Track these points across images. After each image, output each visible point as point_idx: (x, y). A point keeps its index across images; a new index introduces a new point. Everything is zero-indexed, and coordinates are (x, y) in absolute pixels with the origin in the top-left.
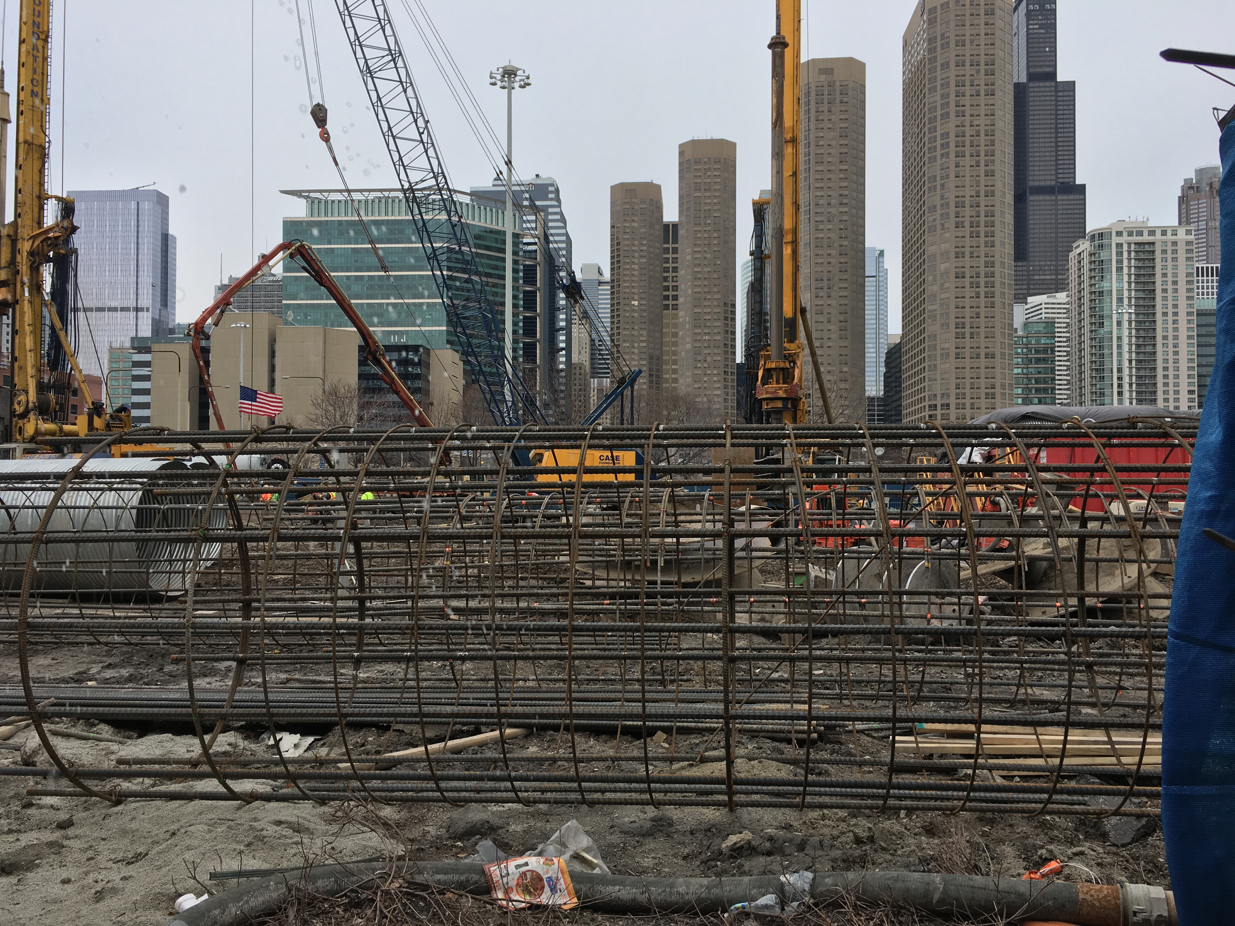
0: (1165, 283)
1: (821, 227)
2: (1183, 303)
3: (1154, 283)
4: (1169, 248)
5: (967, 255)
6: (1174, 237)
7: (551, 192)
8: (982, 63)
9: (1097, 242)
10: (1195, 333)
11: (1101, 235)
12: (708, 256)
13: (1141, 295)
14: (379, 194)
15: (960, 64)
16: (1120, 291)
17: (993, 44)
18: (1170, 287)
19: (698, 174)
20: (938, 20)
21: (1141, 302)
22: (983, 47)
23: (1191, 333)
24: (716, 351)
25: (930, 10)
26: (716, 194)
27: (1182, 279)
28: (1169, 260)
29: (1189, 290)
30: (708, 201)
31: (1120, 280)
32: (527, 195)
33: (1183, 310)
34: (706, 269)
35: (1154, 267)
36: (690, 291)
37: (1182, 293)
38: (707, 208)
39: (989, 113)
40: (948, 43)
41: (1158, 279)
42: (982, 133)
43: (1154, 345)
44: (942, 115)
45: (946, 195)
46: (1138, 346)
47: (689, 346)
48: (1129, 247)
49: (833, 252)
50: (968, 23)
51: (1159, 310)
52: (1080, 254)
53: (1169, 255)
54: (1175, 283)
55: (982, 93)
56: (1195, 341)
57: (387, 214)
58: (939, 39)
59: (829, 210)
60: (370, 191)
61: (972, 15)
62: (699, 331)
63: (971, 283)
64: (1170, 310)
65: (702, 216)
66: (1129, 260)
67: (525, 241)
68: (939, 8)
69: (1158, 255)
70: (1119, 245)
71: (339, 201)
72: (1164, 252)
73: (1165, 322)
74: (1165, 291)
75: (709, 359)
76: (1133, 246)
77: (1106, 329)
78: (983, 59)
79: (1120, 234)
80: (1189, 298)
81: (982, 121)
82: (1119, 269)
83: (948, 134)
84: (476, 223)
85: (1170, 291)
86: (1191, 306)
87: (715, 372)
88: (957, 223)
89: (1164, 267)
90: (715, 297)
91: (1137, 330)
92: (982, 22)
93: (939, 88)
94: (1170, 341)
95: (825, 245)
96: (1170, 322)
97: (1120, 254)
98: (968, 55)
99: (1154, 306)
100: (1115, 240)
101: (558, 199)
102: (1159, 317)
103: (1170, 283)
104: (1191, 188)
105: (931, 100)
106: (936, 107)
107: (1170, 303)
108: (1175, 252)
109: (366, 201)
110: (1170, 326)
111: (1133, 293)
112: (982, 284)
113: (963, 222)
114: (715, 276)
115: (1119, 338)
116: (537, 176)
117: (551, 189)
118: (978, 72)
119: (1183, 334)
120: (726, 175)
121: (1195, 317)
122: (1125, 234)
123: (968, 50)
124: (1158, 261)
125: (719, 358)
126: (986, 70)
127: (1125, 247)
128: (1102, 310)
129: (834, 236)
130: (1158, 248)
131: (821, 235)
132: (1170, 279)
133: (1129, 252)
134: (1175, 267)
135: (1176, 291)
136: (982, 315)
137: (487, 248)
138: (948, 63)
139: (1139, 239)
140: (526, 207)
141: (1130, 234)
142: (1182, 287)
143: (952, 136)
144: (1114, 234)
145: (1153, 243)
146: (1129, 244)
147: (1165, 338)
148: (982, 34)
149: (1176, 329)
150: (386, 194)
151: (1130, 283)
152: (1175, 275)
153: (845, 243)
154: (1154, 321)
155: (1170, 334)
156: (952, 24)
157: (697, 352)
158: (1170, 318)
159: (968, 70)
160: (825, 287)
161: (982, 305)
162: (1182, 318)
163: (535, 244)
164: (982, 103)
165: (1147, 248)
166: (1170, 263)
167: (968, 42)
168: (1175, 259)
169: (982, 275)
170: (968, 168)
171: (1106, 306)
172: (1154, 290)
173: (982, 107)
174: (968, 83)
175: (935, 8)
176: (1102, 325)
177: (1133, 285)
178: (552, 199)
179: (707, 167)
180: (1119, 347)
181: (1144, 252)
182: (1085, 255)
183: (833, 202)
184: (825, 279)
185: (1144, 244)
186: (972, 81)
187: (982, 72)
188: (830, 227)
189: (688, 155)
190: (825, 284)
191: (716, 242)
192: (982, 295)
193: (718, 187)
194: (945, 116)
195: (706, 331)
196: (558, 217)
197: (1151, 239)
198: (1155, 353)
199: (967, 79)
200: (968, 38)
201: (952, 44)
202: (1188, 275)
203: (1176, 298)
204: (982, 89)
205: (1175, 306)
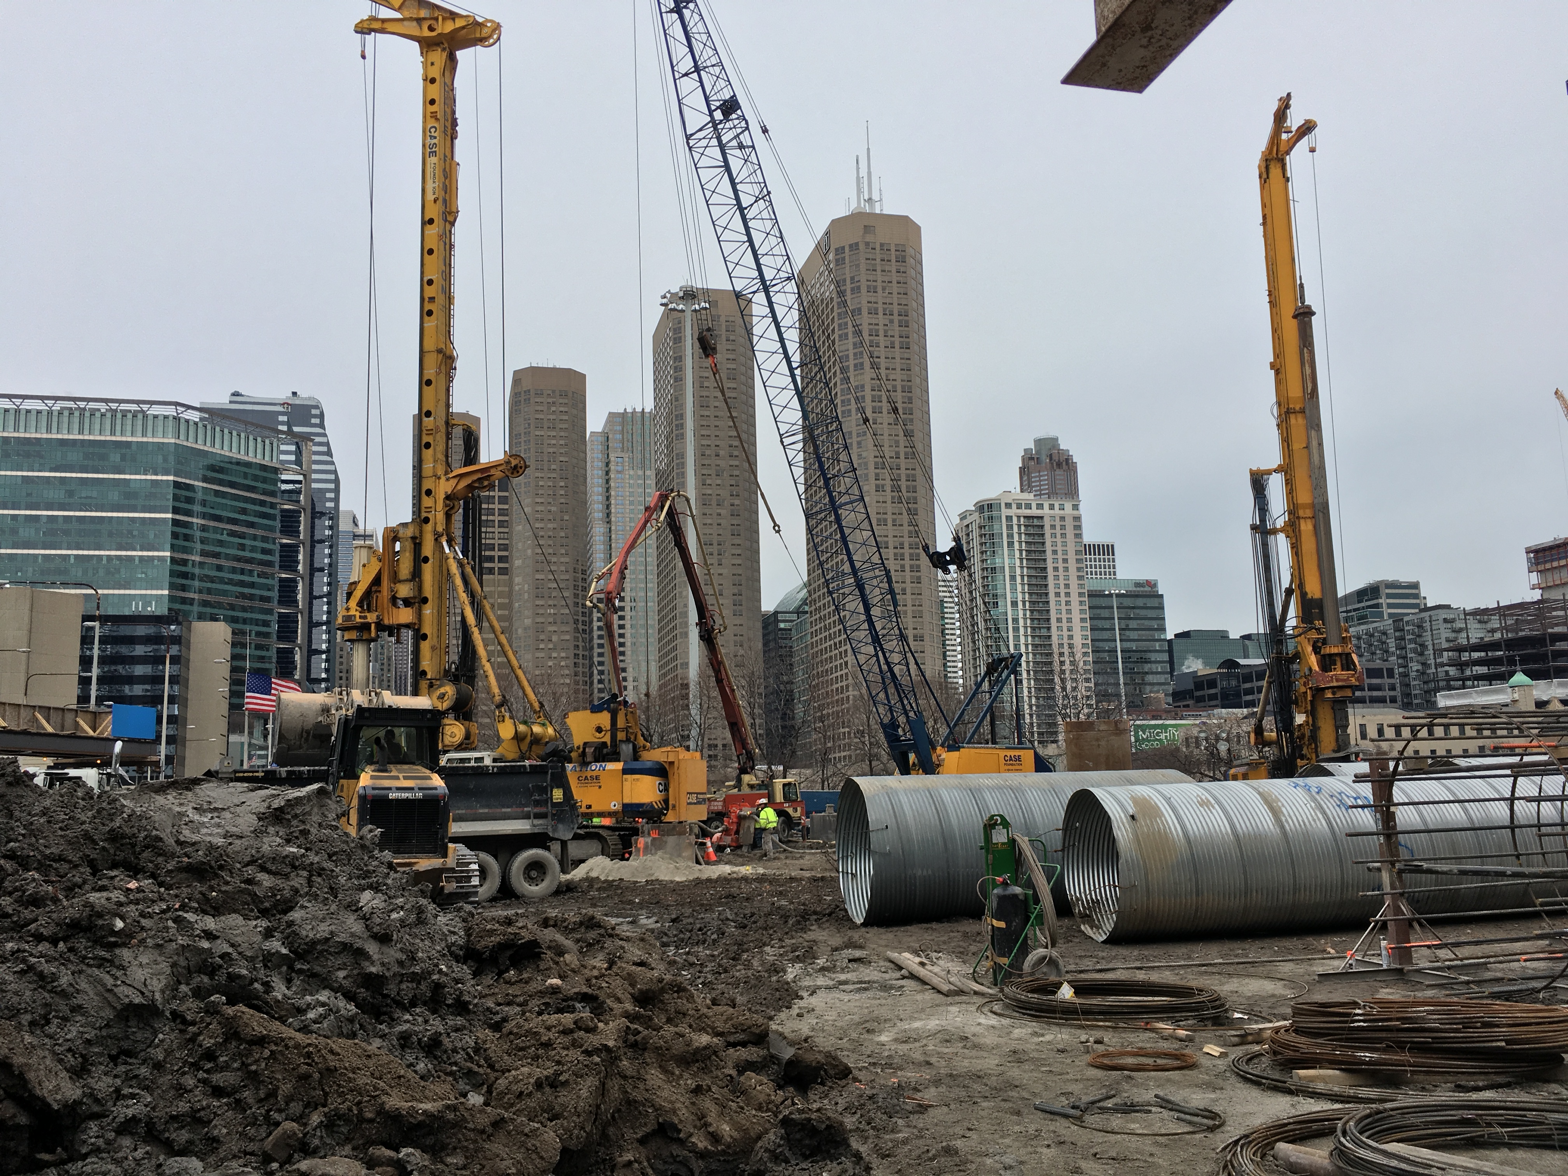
0: (1055, 560)
1: (708, 482)
2: (1074, 582)
3: (1045, 560)
4: (1058, 523)
5: (890, 522)
6: (1062, 512)
7: (315, 416)
8: (896, 313)
9: (986, 514)
10: (1087, 616)
11: (990, 506)
12: (553, 509)
13: (1033, 572)
14: (71, 404)
15: (873, 312)
16: (1012, 568)
17: (905, 294)
18: (1061, 565)
19: (540, 408)
20: (847, 261)
21: (1034, 582)
22: (895, 295)
23: (1083, 616)
24: (564, 628)
25: (837, 250)
26: (562, 434)
27: (1072, 557)
28: (1058, 536)
29: (1079, 569)
30: (554, 442)
31: (1012, 556)
32: (285, 418)
33: (1074, 590)
34: (550, 526)
35: (1043, 543)
36: (529, 552)
37: (1073, 573)
38: (551, 450)
39: (905, 367)
40: (859, 288)
41: (1049, 555)
42: (899, 389)
43: (1049, 629)
44: (855, 365)
45: (864, 454)
46: (1033, 629)
47: (528, 622)
48: (1019, 520)
49: (723, 512)
50: (879, 268)
51: (1051, 590)
52: (967, 526)
53: (1058, 531)
54: (1065, 561)
55: (897, 345)
56: (1088, 625)
57: (113, 433)
58: (848, 281)
59: (718, 462)
60: (56, 399)
61: (883, 260)
62: (541, 602)
63: (895, 554)
64: (1062, 591)
65: (546, 459)
66: (1020, 534)
67: (284, 477)
68: (847, 249)
69: (1047, 530)
70: (1010, 518)
71: (39, 412)
72: (1053, 527)
73: (1058, 603)
74: (1056, 569)
75: (555, 638)
76: (1022, 519)
77: (1001, 609)
78: (896, 309)
79: (1008, 505)
80: (1080, 578)
81: (898, 375)
82: (1011, 544)
83: (863, 386)
84: (217, 450)
85: (1061, 569)
86: (1081, 586)
87: (563, 655)
88: (877, 486)
89: (1054, 544)
90: (562, 560)
91: (1032, 611)
92: (894, 270)
93: (850, 335)
94: (1065, 624)
95: (714, 503)
96: (1063, 603)
97: (1010, 527)
98: (880, 302)
99: (1046, 586)
100: (1005, 512)
101: (322, 425)
102: (1052, 598)
103: (1060, 561)
104: (1031, 458)
105: (843, 348)
106: (847, 356)
107: (1062, 582)
108: (1063, 527)
109: (50, 413)
110: (1064, 608)
111: (1025, 570)
112: (907, 557)
113: (883, 486)
114: (563, 534)
115: (1015, 620)
116: (294, 394)
117: (314, 412)
118: (892, 321)
119: (1076, 616)
120: (575, 412)
121: (1086, 599)
122: (1014, 506)
123: (880, 297)
124: (1048, 536)
125: (567, 637)
126: (900, 321)
127: (1015, 520)
128: (995, 587)
129: (725, 493)
130: (1047, 523)
131: (709, 492)
132: (1060, 556)
133: (1019, 526)
134: (1065, 544)
135: (1066, 569)
136: (908, 591)
137: (232, 485)
138: (860, 309)
139: (1028, 512)
140: (283, 432)
141: (1019, 506)
142: (1072, 565)
143: (868, 388)
144: (1003, 506)
145: (1042, 518)
146: (1019, 517)
147: (1059, 620)
148: (894, 282)
149: (1069, 611)
150: (82, 404)
151: (1021, 559)
152: (1065, 552)
153: (737, 502)
154: (1048, 602)
155: (1064, 616)
156: (863, 267)
157: (539, 629)
158: (1063, 599)
159: (881, 319)
160: (715, 553)
161: (908, 580)
162: (1075, 599)
163: (299, 482)
164: (898, 357)
165: (1036, 522)
166: (1059, 539)
167: (880, 290)
168: (1063, 535)
169: (906, 546)
170: (885, 425)
171: (999, 584)
172: (1045, 568)
173: (898, 360)
174: (881, 333)
175: (843, 248)
176: (996, 604)
177: (1025, 561)
178: (315, 425)
179: (550, 400)
180: (1016, 629)
181: (1033, 526)
182: (974, 527)
183: (722, 453)
184: (715, 543)
185: (1033, 517)
186: (886, 331)
187: (896, 323)
188: (719, 482)
189: (526, 385)
190: (715, 549)
191: (562, 492)
192: (907, 568)
193: (564, 426)
194: (859, 367)
195: (551, 602)
196: (325, 449)
197: (1039, 512)
198: (1050, 637)
199: (881, 328)
200: (879, 284)
201: (864, 290)
202: (1077, 552)
203: (1067, 578)
204: (897, 340)
205: (1067, 586)
